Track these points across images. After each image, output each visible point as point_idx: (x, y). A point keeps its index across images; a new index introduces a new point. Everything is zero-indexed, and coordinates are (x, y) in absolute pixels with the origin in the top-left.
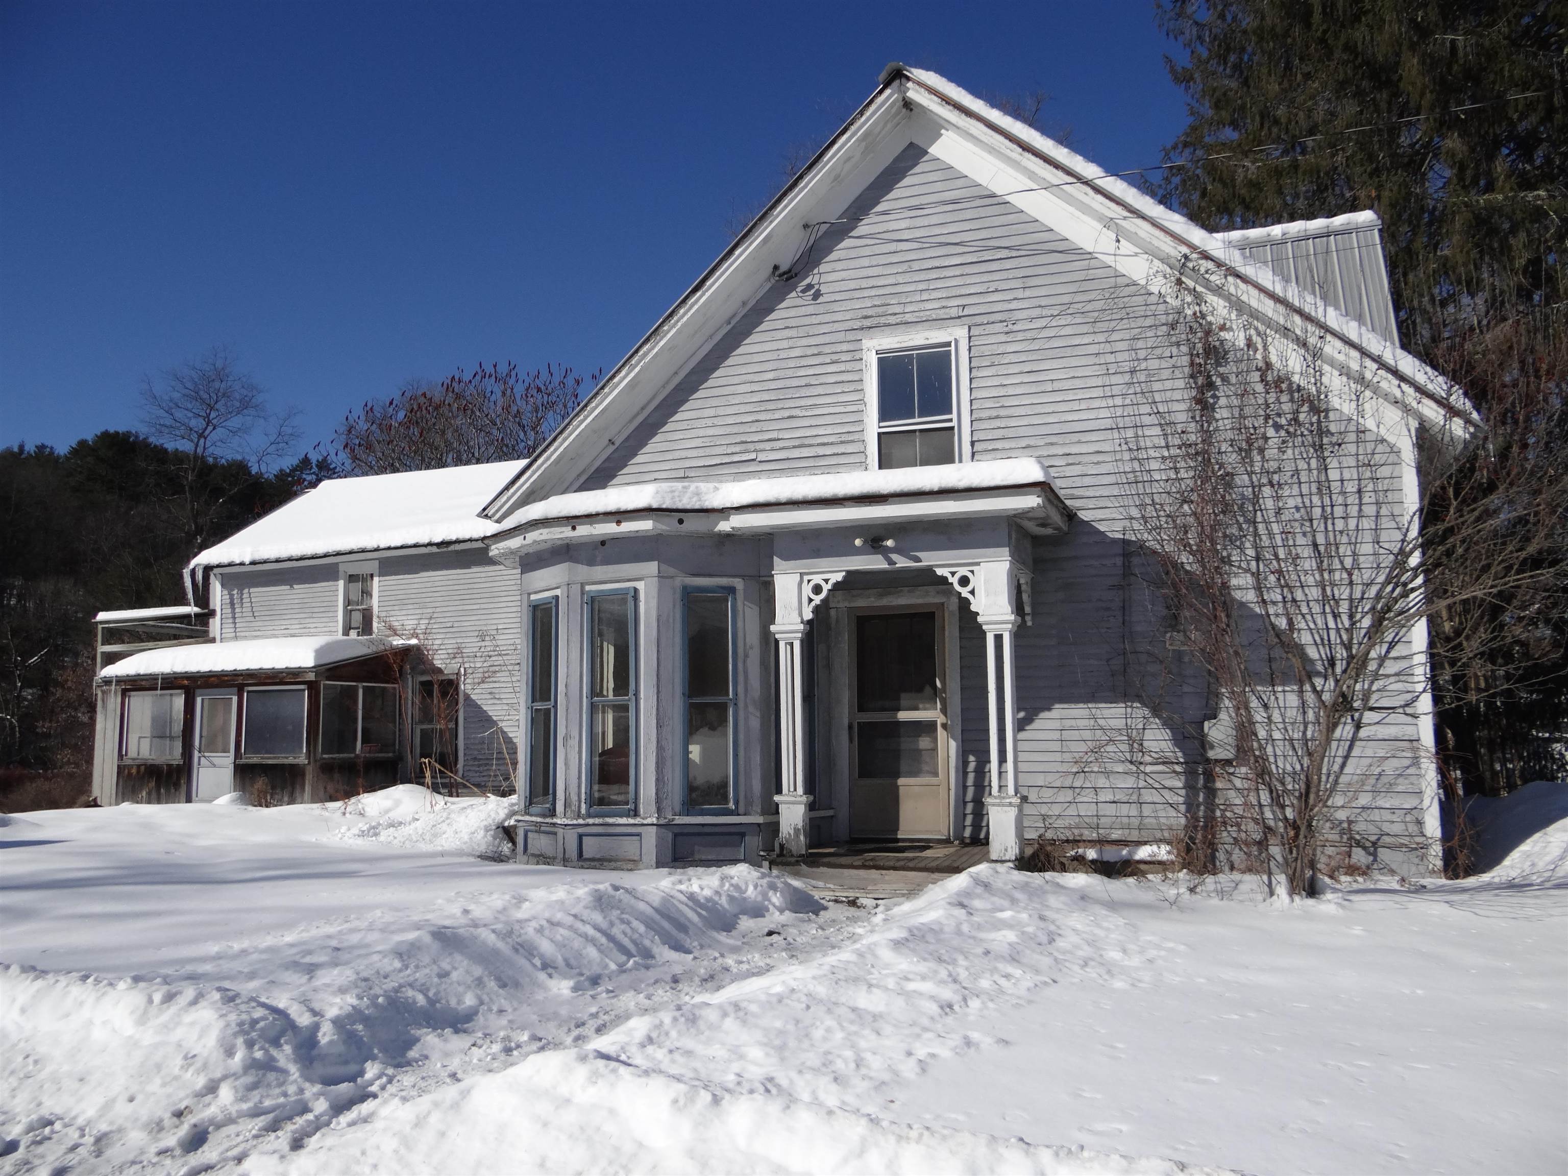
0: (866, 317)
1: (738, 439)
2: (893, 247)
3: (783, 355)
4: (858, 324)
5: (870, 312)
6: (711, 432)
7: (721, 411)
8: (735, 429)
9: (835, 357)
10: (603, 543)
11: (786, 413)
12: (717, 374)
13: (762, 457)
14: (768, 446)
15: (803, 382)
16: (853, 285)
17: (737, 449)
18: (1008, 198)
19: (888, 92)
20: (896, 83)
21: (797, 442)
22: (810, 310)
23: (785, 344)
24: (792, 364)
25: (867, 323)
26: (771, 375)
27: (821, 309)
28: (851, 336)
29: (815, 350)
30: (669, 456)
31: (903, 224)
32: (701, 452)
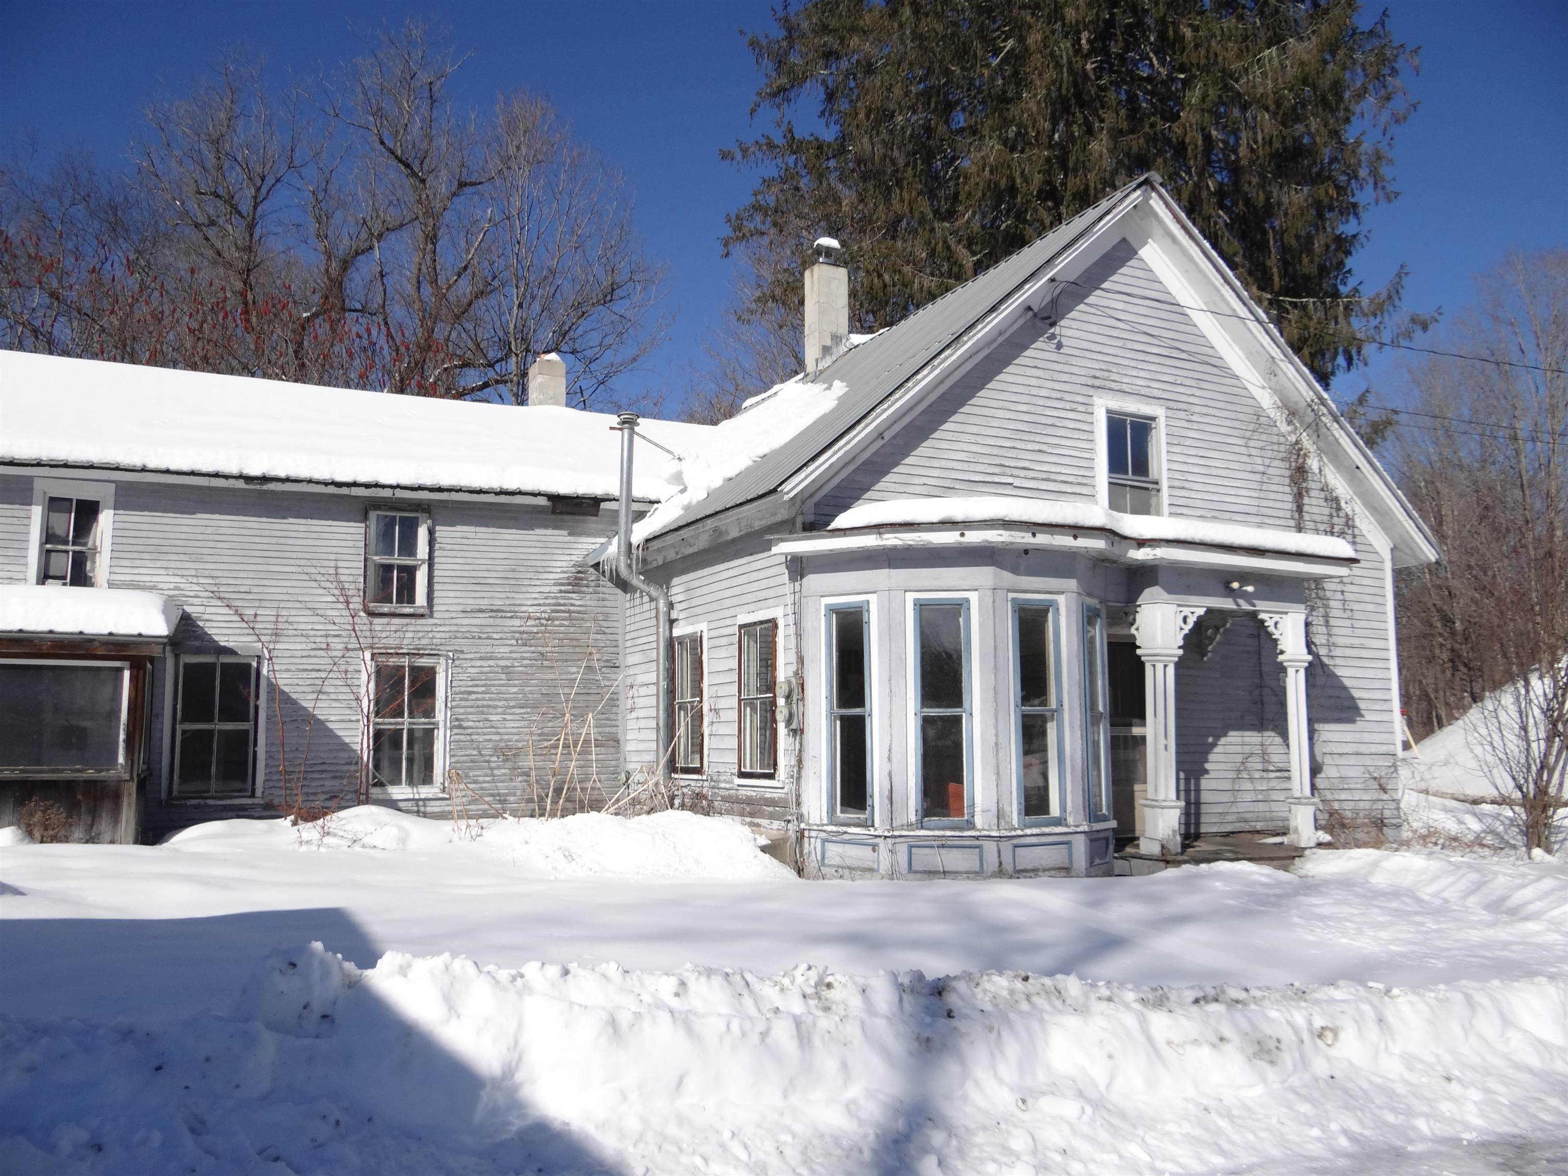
0: (1095, 377)
1: (998, 461)
2: (1113, 322)
3: (1034, 391)
4: (1090, 382)
5: (1098, 374)
6: (974, 448)
7: (982, 431)
8: (995, 451)
9: (1074, 406)
10: (1026, 552)
11: (1037, 447)
12: (981, 393)
13: (1017, 482)
14: (1022, 473)
15: (1049, 421)
16: (1085, 345)
17: (997, 470)
18: (1188, 311)
19: (1138, 192)
21: (1044, 476)
22: (1054, 357)
23: (1034, 382)
24: (1041, 402)
25: (1097, 383)
26: (1024, 408)
27: (1061, 358)
28: (1085, 390)
29: (1059, 395)
30: (936, 463)
31: (1120, 306)
32: (965, 466)
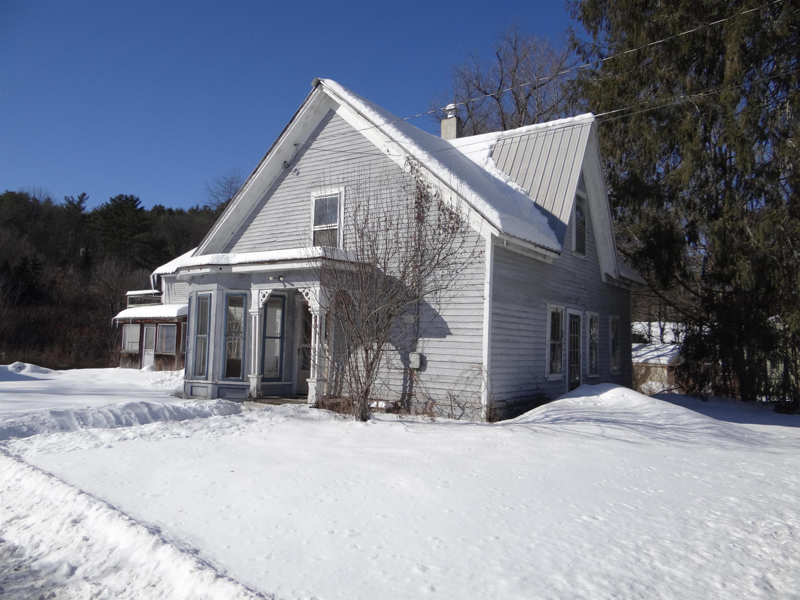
0: (313, 183)
1: (271, 232)
2: (322, 153)
3: (286, 198)
4: (309, 186)
5: (314, 181)
6: (263, 229)
7: (267, 221)
8: (270, 228)
9: (302, 199)
11: (286, 222)
12: (266, 206)
13: (278, 240)
14: (280, 235)
15: (291, 209)
16: (309, 169)
17: (270, 236)
18: (361, 132)
20: (319, 86)
21: (289, 234)
22: (296, 179)
23: (287, 194)
24: (289, 202)
25: (313, 185)
26: (282, 207)
27: (299, 179)
28: (308, 190)
29: (296, 196)
30: (250, 239)
31: (327, 143)
32: (259, 238)
